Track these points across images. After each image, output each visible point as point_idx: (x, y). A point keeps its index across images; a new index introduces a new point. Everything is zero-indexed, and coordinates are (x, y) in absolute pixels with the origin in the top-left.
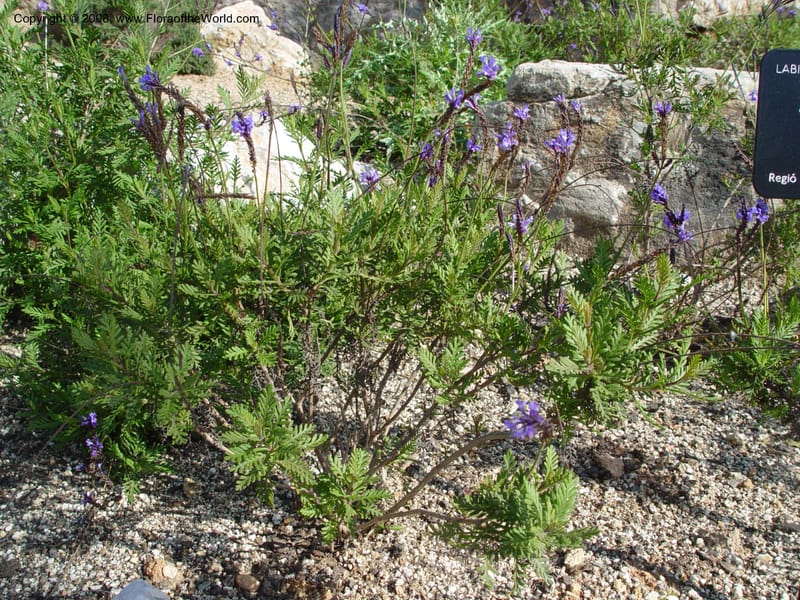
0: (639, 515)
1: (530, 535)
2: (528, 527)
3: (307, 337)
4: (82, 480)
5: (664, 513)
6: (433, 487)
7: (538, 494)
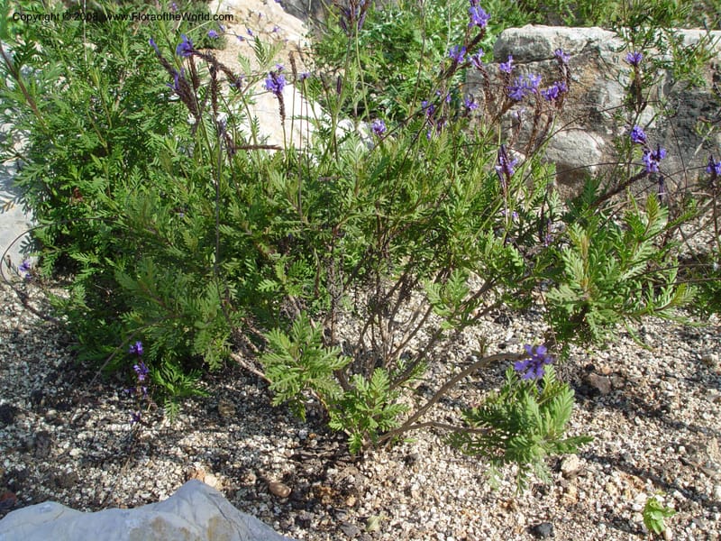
0: (626, 426)
1: (531, 443)
2: (530, 436)
3: (331, 271)
4: (128, 404)
5: (648, 425)
6: (441, 404)
7: (537, 405)
